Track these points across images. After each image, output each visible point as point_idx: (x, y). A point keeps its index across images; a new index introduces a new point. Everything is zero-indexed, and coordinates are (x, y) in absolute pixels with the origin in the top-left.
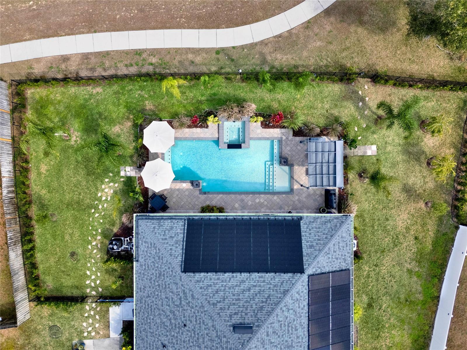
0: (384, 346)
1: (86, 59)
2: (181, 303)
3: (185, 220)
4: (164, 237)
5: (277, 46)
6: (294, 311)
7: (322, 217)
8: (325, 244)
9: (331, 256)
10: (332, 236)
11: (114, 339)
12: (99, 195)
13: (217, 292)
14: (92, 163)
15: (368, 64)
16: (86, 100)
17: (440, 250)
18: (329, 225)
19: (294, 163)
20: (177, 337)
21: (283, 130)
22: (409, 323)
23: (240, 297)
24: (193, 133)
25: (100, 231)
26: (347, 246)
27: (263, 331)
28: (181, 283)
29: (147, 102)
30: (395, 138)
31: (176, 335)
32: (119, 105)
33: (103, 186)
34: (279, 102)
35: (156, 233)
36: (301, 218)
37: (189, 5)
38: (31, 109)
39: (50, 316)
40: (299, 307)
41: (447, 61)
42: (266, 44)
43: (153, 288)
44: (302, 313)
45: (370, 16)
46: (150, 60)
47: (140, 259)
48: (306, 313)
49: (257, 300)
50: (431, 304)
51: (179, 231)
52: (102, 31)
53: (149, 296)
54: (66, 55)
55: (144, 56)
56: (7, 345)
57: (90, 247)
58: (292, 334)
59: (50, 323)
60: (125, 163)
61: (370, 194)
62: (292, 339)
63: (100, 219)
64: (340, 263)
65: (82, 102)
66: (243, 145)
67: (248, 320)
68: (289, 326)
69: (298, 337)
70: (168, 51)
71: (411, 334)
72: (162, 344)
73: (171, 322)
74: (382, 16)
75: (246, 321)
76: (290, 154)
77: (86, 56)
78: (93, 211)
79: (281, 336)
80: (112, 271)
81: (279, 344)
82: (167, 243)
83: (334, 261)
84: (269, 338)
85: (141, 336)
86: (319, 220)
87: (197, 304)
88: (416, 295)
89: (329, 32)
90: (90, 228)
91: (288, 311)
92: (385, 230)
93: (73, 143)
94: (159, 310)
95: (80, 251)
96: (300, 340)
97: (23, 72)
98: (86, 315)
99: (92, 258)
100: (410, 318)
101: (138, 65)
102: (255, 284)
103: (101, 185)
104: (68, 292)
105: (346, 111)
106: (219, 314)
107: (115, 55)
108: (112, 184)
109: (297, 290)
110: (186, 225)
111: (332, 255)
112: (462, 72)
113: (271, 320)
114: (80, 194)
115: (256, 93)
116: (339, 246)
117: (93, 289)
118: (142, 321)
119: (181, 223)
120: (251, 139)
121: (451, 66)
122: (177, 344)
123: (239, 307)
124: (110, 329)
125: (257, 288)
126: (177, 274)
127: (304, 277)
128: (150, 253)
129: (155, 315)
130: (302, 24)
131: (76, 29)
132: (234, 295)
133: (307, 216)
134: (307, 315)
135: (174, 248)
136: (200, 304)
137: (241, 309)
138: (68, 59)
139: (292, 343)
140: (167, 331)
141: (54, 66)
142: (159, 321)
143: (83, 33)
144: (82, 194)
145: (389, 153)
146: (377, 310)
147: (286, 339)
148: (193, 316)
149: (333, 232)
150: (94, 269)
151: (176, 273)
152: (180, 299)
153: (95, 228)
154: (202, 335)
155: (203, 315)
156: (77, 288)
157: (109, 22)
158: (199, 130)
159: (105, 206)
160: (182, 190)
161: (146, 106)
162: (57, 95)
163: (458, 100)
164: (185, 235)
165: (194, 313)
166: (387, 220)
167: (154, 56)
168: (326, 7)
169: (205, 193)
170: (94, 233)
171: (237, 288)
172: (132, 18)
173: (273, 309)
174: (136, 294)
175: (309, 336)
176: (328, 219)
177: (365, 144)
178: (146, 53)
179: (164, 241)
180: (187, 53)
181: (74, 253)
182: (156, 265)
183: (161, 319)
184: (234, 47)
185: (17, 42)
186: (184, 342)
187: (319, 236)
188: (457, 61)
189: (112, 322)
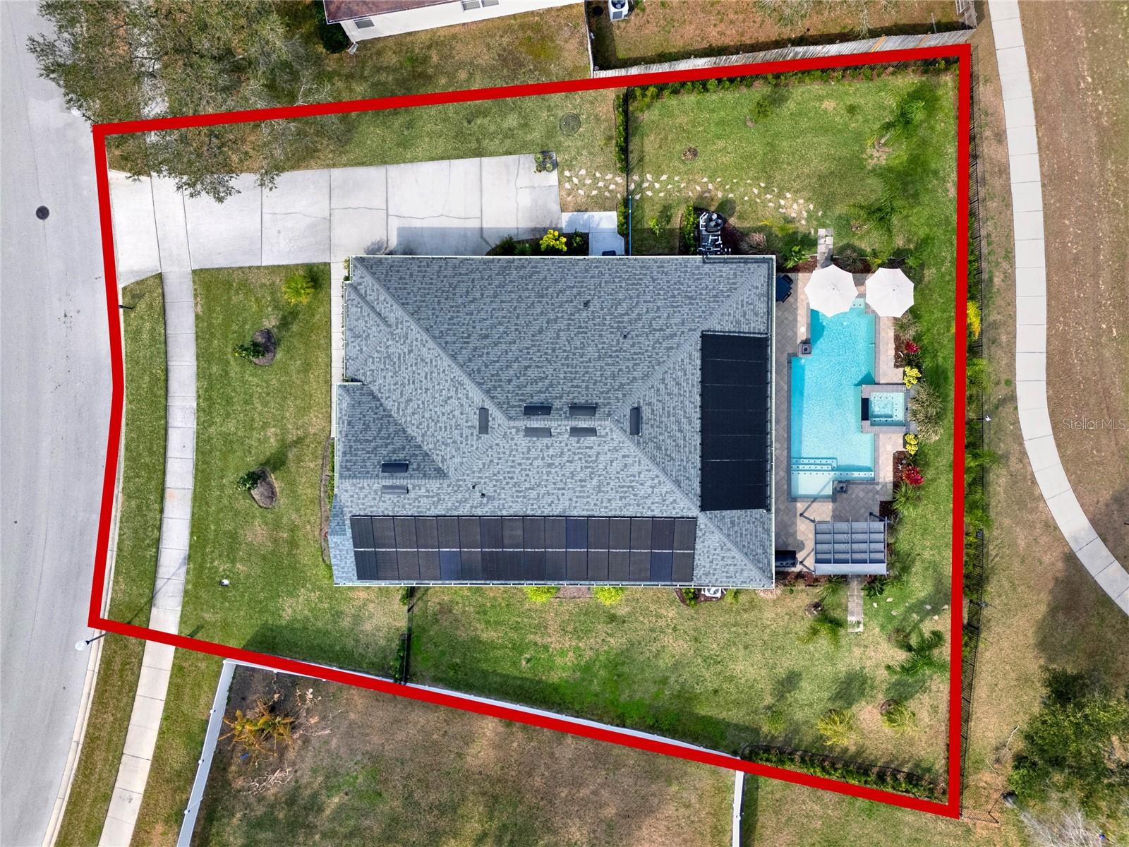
0: (549, 640)
1: (999, 171)
2: (655, 330)
3: (766, 334)
4: (745, 303)
5: (1019, 477)
6: (649, 495)
7: (771, 541)
8: (736, 544)
9: (717, 552)
10: (746, 554)
11: (559, 218)
12: (788, 195)
13: (677, 384)
14: (839, 184)
15: (990, 620)
16: (936, 173)
17: (699, 728)
18: (760, 551)
19: (837, 504)
20: (604, 324)
21: (890, 487)
22: (583, 679)
23: (671, 418)
24: (887, 344)
25: (731, 195)
26: (727, 577)
27: (632, 451)
28: (686, 330)
29: (934, 270)
30: (874, 660)
31: (608, 323)
32: (929, 225)
33: (801, 201)
34: (934, 480)
35: (750, 290)
36: (769, 510)
37: (1084, 337)
38: (921, 82)
39: (596, 116)
40: (653, 503)
41: (994, 742)
42: (1021, 461)
43: (668, 287)
44: (643, 508)
45: (1065, 624)
46: (997, 274)
47: (707, 265)
48: (642, 513)
49: (669, 441)
50: (612, 714)
51: (753, 325)
52: (1044, 196)
53: (654, 280)
54: (1006, 138)
55: (1005, 265)
56: (549, 48)
57: (705, 180)
58: (617, 492)
59: (584, 117)
60: (839, 235)
61: (786, 620)
62: (610, 492)
63: (750, 197)
64: (704, 567)
65: (933, 166)
66: (868, 423)
67: (646, 429)
68: (629, 487)
69: (609, 501)
70: (1012, 303)
71: (567, 682)
72: (588, 302)
73: (624, 315)
74: (1064, 643)
75: (644, 426)
76: (853, 497)
77: (1004, 170)
78: (763, 185)
79: (617, 475)
80: (667, 216)
81: (607, 472)
82: (737, 308)
83: (708, 557)
84: (620, 458)
85: (590, 267)
86: (766, 536)
87: (661, 354)
88: (627, 691)
89: (1039, 560)
90: (735, 181)
91: (651, 487)
92: (730, 643)
93: (869, 151)
94: (638, 296)
95: (699, 163)
96: (604, 505)
97: (980, 68)
98: (598, 175)
99: (687, 184)
100: (592, 681)
101: (989, 254)
102: (687, 439)
103: (804, 198)
104: (634, 144)
105: (918, 584)
106: (653, 387)
107: (1006, 216)
108: (805, 214)
109: (678, 500)
110: (759, 336)
111: (718, 555)
112: (976, 765)
113: (646, 461)
114: (789, 164)
115: (948, 444)
116: (731, 565)
117: (639, 185)
118: (614, 270)
119: (762, 328)
120: (876, 436)
121: (985, 749)
122: (595, 325)
123: (661, 416)
124: (575, 213)
125: (682, 442)
126: (698, 325)
127: (694, 511)
128: (720, 282)
129: (627, 290)
130: (1052, 518)
131: (1048, 155)
132: (674, 408)
133: (771, 519)
134: (639, 515)
135: (731, 318)
136: (661, 360)
137: (658, 419)
138: (999, 141)
139: (603, 492)
140: (609, 310)
141: (989, 119)
142: (621, 296)
143: (1042, 166)
144: (790, 168)
145: (850, 651)
146: (605, 629)
147: (612, 483)
148: (641, 348)
149: (751, 557)
150: (670, 186)
151: (698, 322)
152: (661, 330)
153: (735, 188)
154: (618, 362)
155: (646, 363)
156: (641, 160)
157: (1059, 208)
158: (892, 353)
159: (771, 204)
160: (796, 326)
161: (929, 268)
162: (943, 124)
163: (931, 760)
164: (747, 335)
165: (647, 351)
166: (746, 648)
167: (1003, 281)
168: (1079, 555)
169: (789, 362)
170: (727, 187)
171: (682, 413)
172: (1064, 245)
173: (658, 464)
174: (653, 259)
175: (609, 517)
176: (768, 551)
177: (865, 614)
178: (1008, 266)
179: (740, 303)
180: (1008, 334)
181: (695, 155)
182: (704, 292)
183: (625, 299)
184: (1016, 408)
185: (1029, 58)
186: (601, 335)
187: (746, 535)
188: (994, 757)
189: (587, 215)
